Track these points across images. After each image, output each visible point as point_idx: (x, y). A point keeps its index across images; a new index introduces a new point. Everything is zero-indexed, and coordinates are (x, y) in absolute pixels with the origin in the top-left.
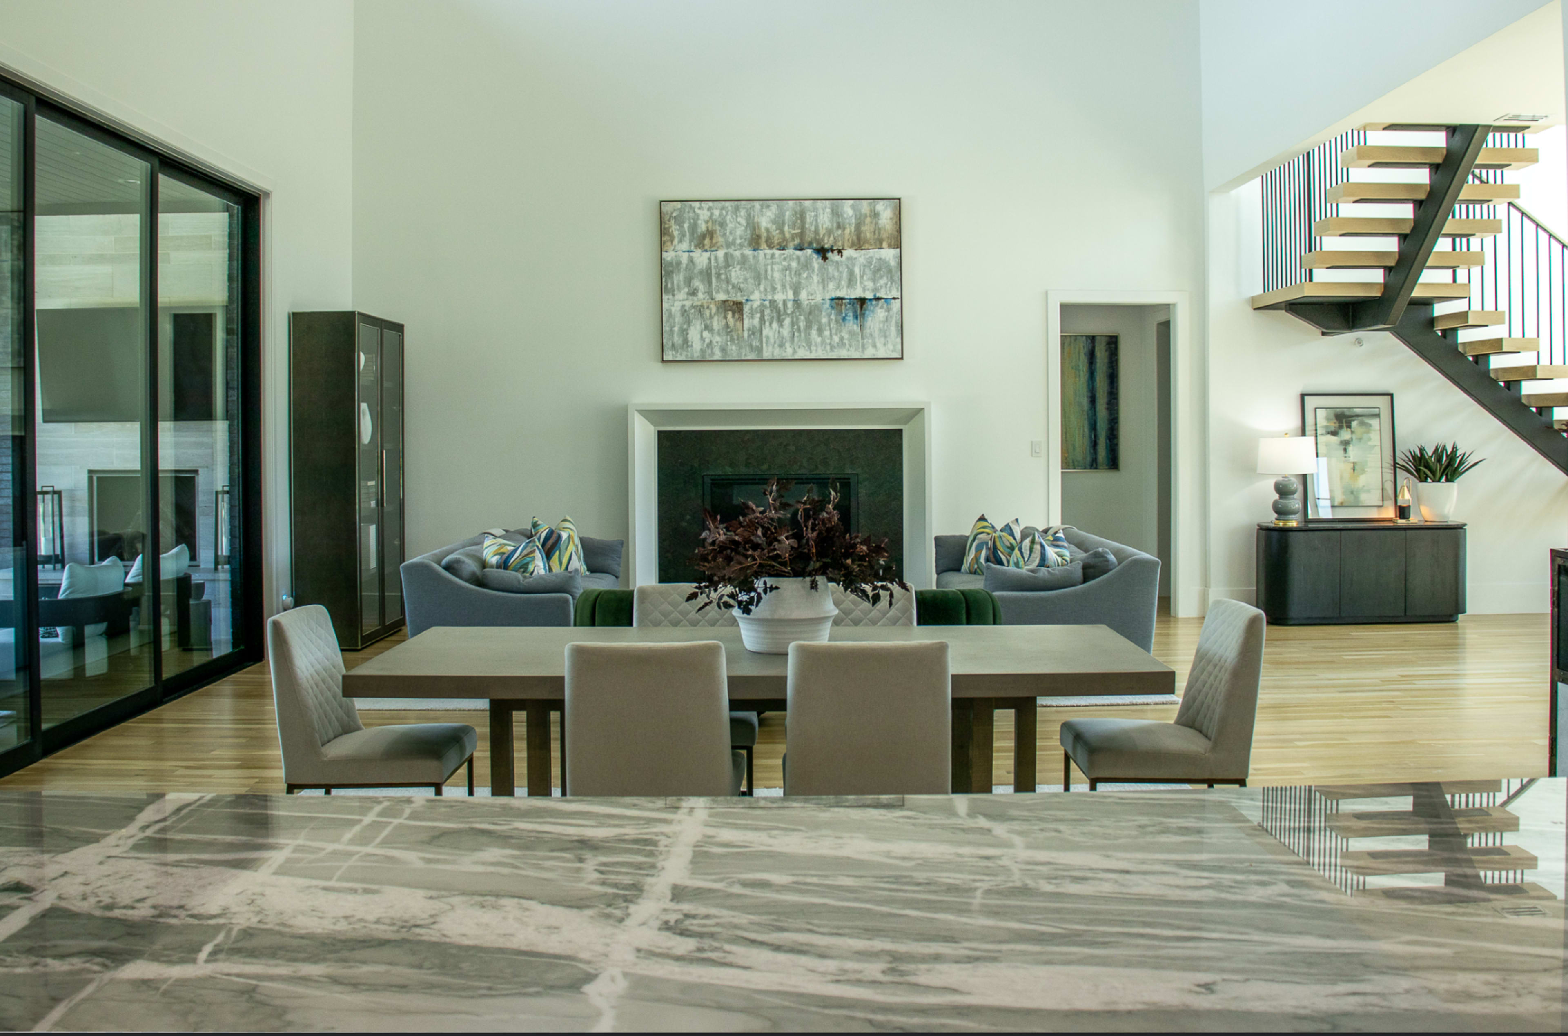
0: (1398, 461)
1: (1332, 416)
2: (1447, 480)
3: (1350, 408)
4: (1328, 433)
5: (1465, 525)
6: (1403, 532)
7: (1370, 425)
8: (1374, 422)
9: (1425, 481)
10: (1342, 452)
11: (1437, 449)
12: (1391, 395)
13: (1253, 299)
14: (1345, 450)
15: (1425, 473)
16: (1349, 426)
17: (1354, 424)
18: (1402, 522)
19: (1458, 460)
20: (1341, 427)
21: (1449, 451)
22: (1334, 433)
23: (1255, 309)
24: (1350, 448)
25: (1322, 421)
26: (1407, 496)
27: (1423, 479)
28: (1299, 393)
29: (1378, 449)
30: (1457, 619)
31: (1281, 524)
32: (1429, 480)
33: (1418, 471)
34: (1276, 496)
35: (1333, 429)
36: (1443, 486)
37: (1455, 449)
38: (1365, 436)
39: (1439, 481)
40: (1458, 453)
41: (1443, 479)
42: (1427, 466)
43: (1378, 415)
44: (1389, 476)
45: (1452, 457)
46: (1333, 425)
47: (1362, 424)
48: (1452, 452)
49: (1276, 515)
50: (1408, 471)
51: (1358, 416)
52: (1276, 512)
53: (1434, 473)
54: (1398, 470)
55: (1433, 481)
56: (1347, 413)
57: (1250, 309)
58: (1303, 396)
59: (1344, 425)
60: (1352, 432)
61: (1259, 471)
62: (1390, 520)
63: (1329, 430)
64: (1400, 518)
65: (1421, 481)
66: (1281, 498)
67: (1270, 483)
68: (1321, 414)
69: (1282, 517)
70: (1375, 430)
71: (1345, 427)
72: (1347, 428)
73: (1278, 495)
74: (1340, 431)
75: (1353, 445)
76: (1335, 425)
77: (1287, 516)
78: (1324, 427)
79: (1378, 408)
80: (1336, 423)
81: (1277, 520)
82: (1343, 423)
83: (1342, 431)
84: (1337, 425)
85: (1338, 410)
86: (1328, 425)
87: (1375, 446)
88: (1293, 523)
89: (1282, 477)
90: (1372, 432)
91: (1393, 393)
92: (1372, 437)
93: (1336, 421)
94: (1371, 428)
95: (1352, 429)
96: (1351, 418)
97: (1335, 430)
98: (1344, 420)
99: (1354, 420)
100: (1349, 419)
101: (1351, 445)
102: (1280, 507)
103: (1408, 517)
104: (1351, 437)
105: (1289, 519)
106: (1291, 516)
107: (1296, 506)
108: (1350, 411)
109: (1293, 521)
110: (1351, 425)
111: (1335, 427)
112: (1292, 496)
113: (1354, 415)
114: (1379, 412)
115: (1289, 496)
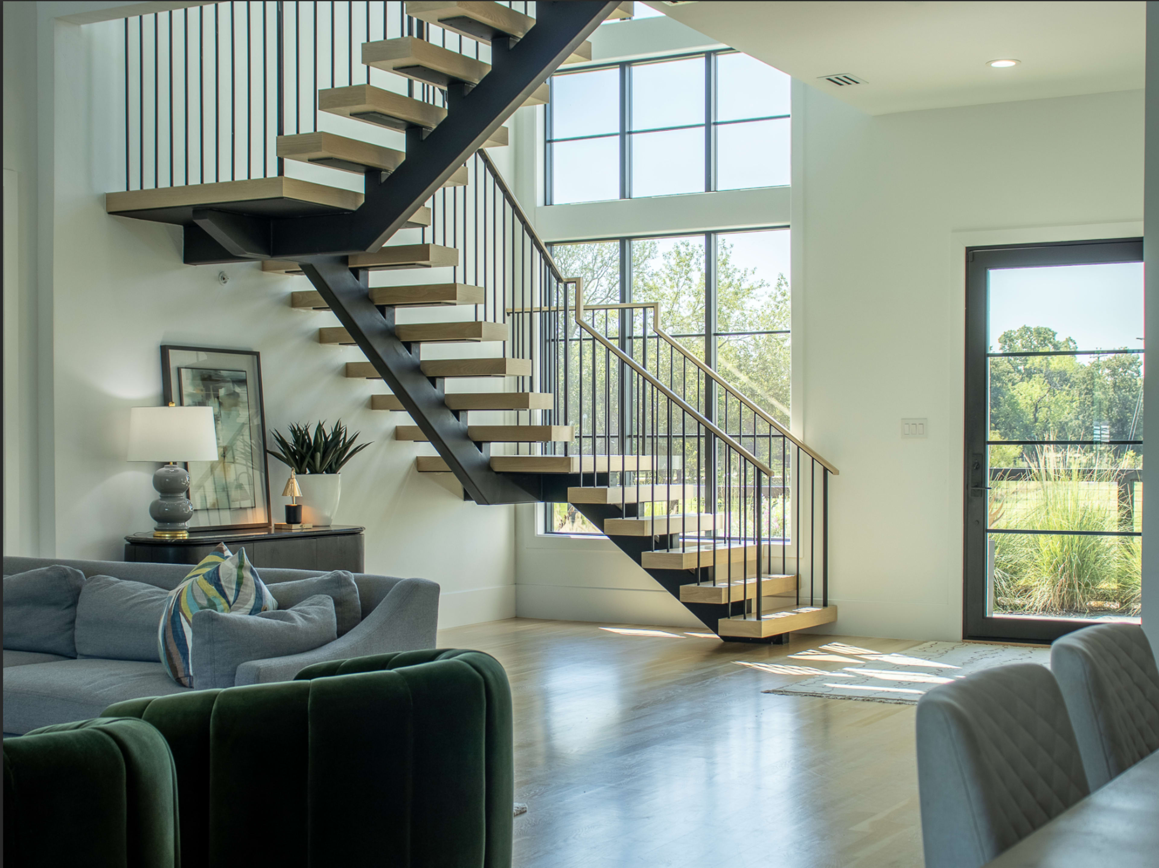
1: (197, 380)
3: (216, 370)
4: (195, 404)
5: (361, 528)
7: (238, 395)
8: (242, 392)
9: (305, 473)
12: (257, 354)
13: (109, 198)
16: (217, 395)
17: (222, 392)
18: (294, 528)
19: (343, 444)
20: (207, 395)
22: (202, 403)
23: (110, 213)
25: (187, 387)
26: (297, 492)
28: (159, 346)
29: (247, 428)
31: (167, 536)
32: (307, 472)
34: (157, 496)
35: (199, 397)
36: (325, 477)
38: (234, 410)
39: (319, 473)
41: (324, 472)
43: (244, 382)
46: (199, 391)
47: (230, 392)
49: (155, 524)
51: (224, 380)
52: (156, 518)
55: (313, 473)
56: (213, 375)
57: (103, 212)
58: (163, 349)
59: (212, 393)
60: (222, 403)
62: (281, 526)
63: (196, 400)
64: (292, 523)
66: (163, 498)
68: (186, 375)
70: (242, 402)
71: (212, 396)
72: (214, 398)
73: (159, 494)
74: (207, 401)
75: (222, 422)
76: (202, 393)
77: (177, 524)
78: (191, 395)
79: (245, 373)
80: (202, 390)
81: (156, 530)
82: (209, 391)
83: (209, 402)
84: (204, 393)
85: (204, 372)
86: (194, 392)
87: (244, 424)
88: (184, 535)
89: (166, 467)
90: (241, 405)
91: (259, 353)
92: (240, 412)
93: (202, 387)
94: (239, 400)
95: (220, 400)
96: (218, 383)
97: (202, 400)
98: (211, 387)
99: (221, 388)
100: (217, 385)
101: (220, 422)
102: (167, 511)
103: (300, 521)
104: (219, 411)
105: (179, 529)
106: (180, 524)
107: (189, 508)
108: (217, 374)
109: (184, 531)
110: (219, 394)
111: (202, 396)
112: (184, 493)
113: (221, 379)
114: (245, 378)
115: (178, 495)
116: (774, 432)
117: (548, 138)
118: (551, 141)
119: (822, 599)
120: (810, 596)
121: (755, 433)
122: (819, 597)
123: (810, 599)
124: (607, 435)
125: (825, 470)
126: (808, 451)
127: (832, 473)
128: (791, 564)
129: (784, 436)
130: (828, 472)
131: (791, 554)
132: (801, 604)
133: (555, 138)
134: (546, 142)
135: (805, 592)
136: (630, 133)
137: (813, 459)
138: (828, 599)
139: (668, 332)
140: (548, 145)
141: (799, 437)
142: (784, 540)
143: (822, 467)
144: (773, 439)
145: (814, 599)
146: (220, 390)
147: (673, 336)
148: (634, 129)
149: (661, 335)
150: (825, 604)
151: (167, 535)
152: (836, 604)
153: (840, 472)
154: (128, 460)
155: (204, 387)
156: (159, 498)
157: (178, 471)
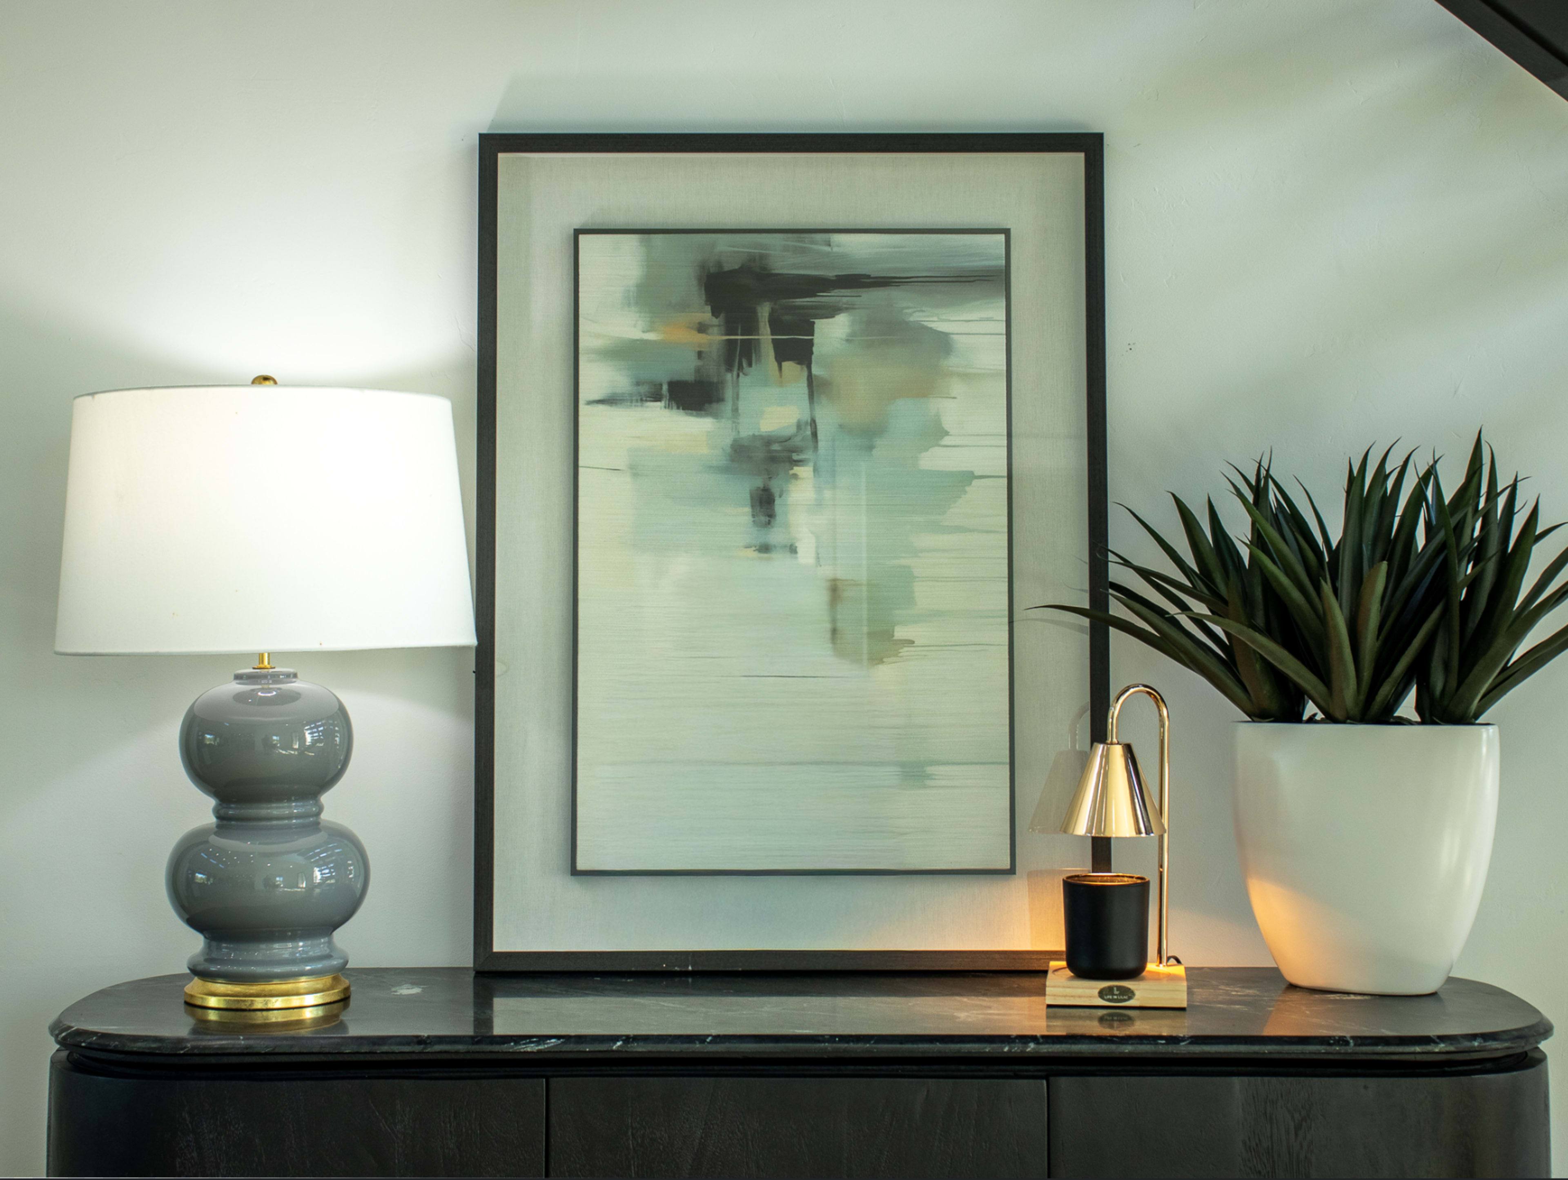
1: (684, 283)
2: (1431, 711)
4: (654, 397)
7: (942, 343)
8: (975, 328)
9: (1285, 714)
10: (740, 518)
14: (763, 503)
16: (797, 352)
17: (833, 334)
20: (739, 356)
22: (694, 395)
24: (799, 493)
25: (612, 321)
28: (477, 136)
29: (990, 498)
32: (1310, 711)
34: (198, 811)
35: (685, 366)
36: (1411, 739)
38: (907, 414)
41: (1407, 707)
43: (997, 281)
46: (685, 343)
47: (888, 334)
51: (856, 282)
52: (195, 922)
55: (1330, 719)
56: (786, 262)
58: (493, 149)
59: (765, 337)
60: (816, 388)
63: (663, 374)
64: (1075, 970)
65: (1259, 715)
66: (223, 821)
68: (612, 268)
69: (237, 957)
70: (966, 377)
71: (768, 352)
72: (781, 357)
73: (209, 803)
74: (730, 376)
75: (816, 470)
76: (703, 338)
78: (623, 353)
79: (1002, 237)
80: (702, 328)
82: (751, 327)
83: (745, 381)
84: (716, 338)
85: (723, 244)
86: (651, 336)
87: (969, 477)
88: (295, 1001)
89: (238, 677)
90: (957, 388)
91: (1099, 137)
92: (947, 423)
93: (706, 315)
94: (952, 362)
95: (815, 370)
96: (813, 295)
97: (698, 370)
98: (764, 311)
99: (831, 312)
100: (800, 301)
101: (804, 472)
102: (202, 885)
103: (1131, 964)
104: (806, 417)
105: (278, 970)
106: (282, 949)
107: (310, 877)
108: (803, 251)
109: (304, 983)
110: (811, 343)
111: (700, 354)
112: (326, 798)
113: (831, 274)
114: (1003, 262)
115: (265, 810)
146: (821, 326)
154: (60, 648)
155: (715, 313)
156: (210, 820)
157: (294, 697)
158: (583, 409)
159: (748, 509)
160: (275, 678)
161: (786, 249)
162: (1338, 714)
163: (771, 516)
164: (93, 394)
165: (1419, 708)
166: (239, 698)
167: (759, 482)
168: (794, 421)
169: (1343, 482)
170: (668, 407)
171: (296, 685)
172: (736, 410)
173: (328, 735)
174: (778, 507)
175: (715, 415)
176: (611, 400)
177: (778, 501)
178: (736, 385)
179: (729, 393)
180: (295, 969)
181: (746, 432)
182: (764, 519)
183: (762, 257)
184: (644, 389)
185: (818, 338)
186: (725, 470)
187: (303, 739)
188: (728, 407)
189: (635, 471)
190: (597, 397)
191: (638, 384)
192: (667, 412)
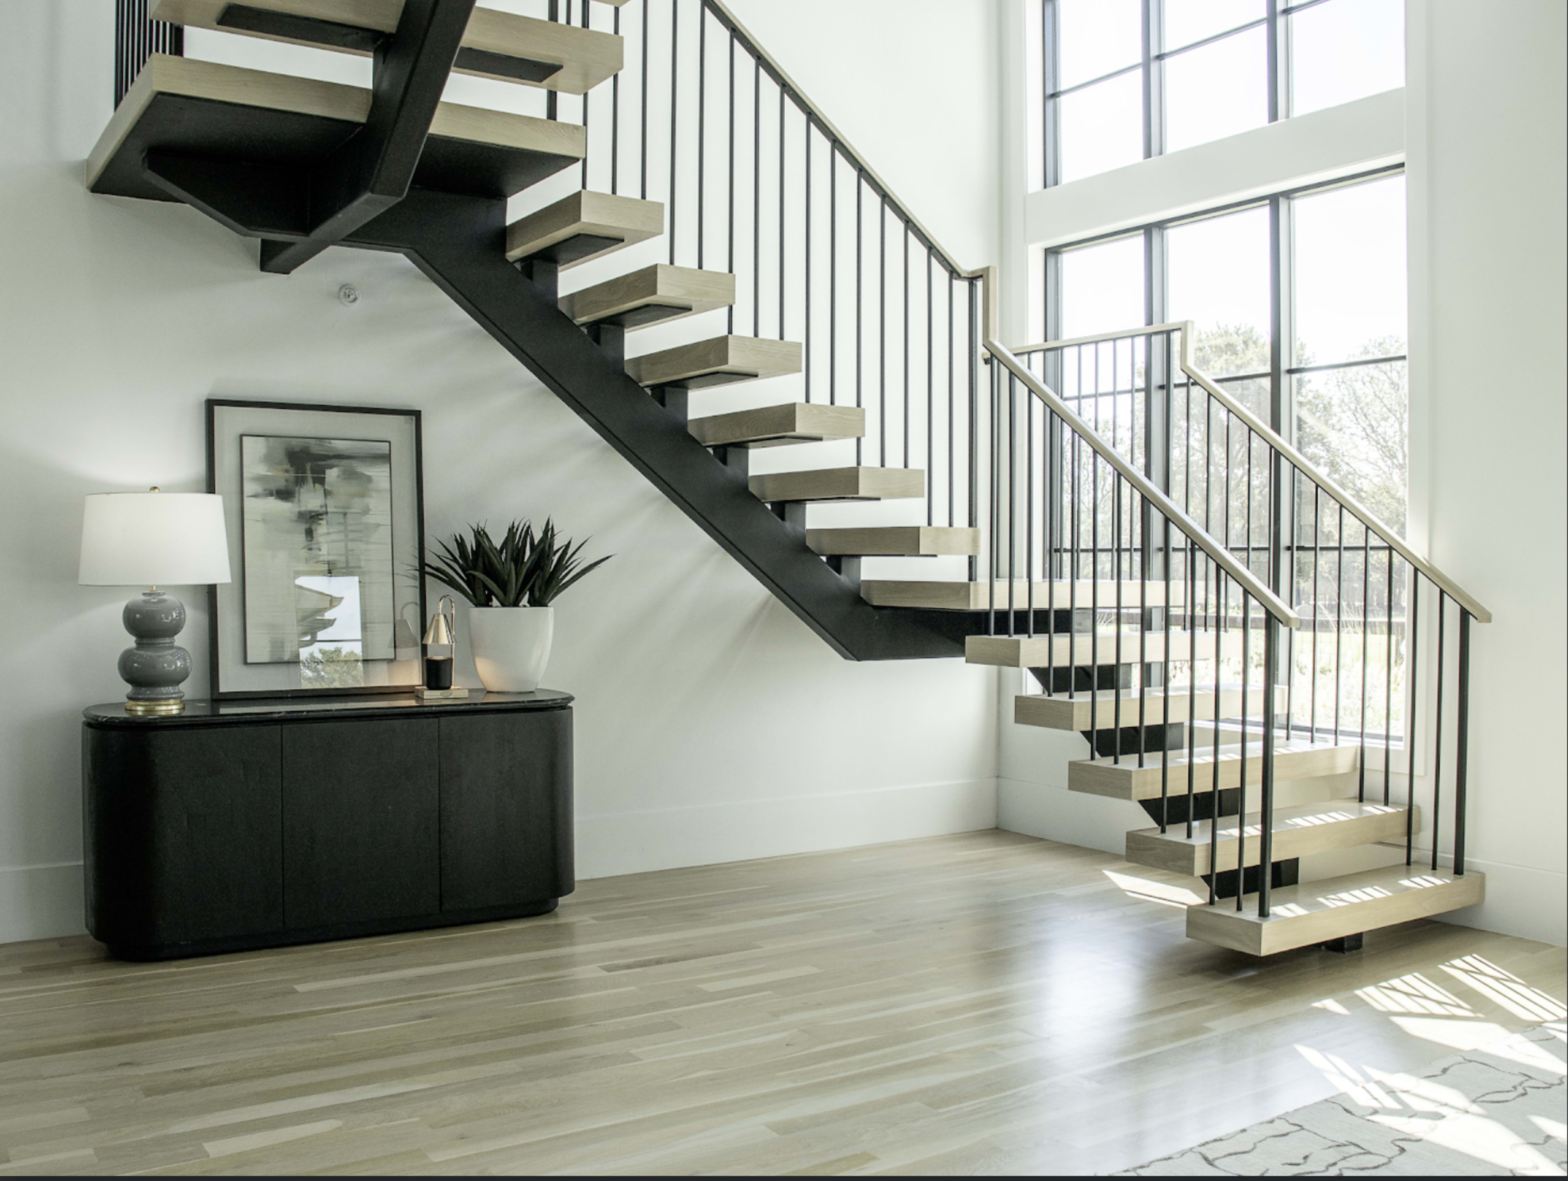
0: (430, 559)
1: (281, 455)
2: (534, 602)
3: (320, 438)
4: (271, 494)
5: (571, 699)
6: (433, 721)
7: (369, 479)
8: (378, 473)
9: (487, 603)
10: (301, 538)
11: (512, 531)
12: (416, 414)
14: (309, 533)
15: (486, 587)
16: (320, 480)
17: (332, 475)
18: (432, 697)
19: (555, 558)
20: (300, 481)
21: (538, 536)
22: (284, 494)
23: (94, 191)
24: (321, 529)
25: (255, 467)
26: (444, 639)
27: (484, 602)
28: (204, 399)
29: (385, 532)
30: (556, 905)
31: (140, 710)
32: (495, 602)
33: (471, 581)
34: (130, 641)
35: (281, 484)
36: (525, 612)
37: (549, 531)
38: (357, 504)
39: (516, 604)
40: (558, 543)
41: (525, 600)
42: (490, 571)
43: (386, 458)
44: (410, 594)
45: (544, 549)
46: (281, 476)
47: (351, 475)
48: (542, 541)
49: (128, 688)
50: (451, 583)
51: (340, 457)
52: (128, 681)
53: (503, 586)
54: (427, 577)
55: (503, 605)
56: (316, 449)
57: (81, 190)
58: (211, 404)
59: (309, 475)
60: (327, 493)
61: (85, 578)
62: (409, 691)
63: (273, 486)
64: (430, 688)
65: (478, 605)
66: (140, 645)
67: (115, 611)
68: (254, 449)
69: (148, 692)
70: (378, 491)
71: (310, 481)
72: (314, 483)
73: (134, 639)
74: (297, 489)
75: (327, 522)
76: (286, 475)
77: (158, 689)
78: (259, 479)
79: (388, 444)
80: (287, 471)
81: (130, 698)
82: (304, 472)
83: (302, 490)
84: (292, 475)
85: (294, 442)
86: (269, 474)
87: (378, 525)
88: (170, 708)
89: (144, 594)
90: (374, 494)
91: (420, 412)
92: (371, 506)
93: (288, 466)
94: (371, 486)
95: (326, 487)
96: (325, 461)
97: (286, 486)
98: (308, 466)
99: (331, 467)
100: (320, 463)
101: (323, 522)
102: (136, 668)
103: (448, 685)
104: (324, 504)
105: (164, 697)
106: (164, 690)
107: (176, 664)
108: (322, 446)
109: (172, 701)
110: (325, 478)
111: (287, 481)
112: (176, 637)
113: (331, 454)
114: (388, 452)
115: (161, 641)
116: (1374, 541)
117: (1050, 91)
118: (1054, 95)
119: (1453, 856)
120: (1431, 847)
121: (1340, 543)
122: (1447, 854)
123: (1431, 853)
124: (1116, 546)
125: (1465, 615)
126: (1434, 576)
127: (1476, 619)
128: (1399, 787)
129: (1390, 548)
130: (1471, 616)
131: (1399, 766)
132: (1416, 862)
133: (1062, 87)
134: (1045, 98)
135: (1423, 840)
136: (1160, 57)
137: (1442, 592)
138: (1466, 858)
139: (1207, 376)
140: (1050, 103)
141: (1420, 552)
142: (1387, 737)
143: (1459, 607)
144: (1371, 553)
145: (1439, 854)
146: (328, 471)
147: (1218, 381)
148: (1167, 49)
149: (1198, 381)
150: (1459, 870)
151: (139, 708)
152: (1482, 870)
153: (1493, 620)
154: (81, 582)
155: (291, 466)
156: (134, 645)
157: (164, 601)
158: (246, 500)
159: (304, 535)
160: (159, 594)
161: (316, 444)
162: (506, 604)
163: (312, 537)
164: (108, 493)
165: (529, 602)
166: (145, 601)
167: (308, 526)
168: (319, 505)
169: (507, 530)
170: (276, 499)
171: (165, 597)
172: (299, 501)
173: (180, 614)
174: (314, 535)
175: (292, 502)
176: (255, 496)
177: (314, 533)
178: (299, 490)
179: (297, 495)
180: (170, 696)
181: (303, 509)
182: (309, 539)
183: (308, 447)
184: (267, 492)
185: (327, 476)
186: (297, 521)
187: (172, 616)
188: (296, 500)
189: (264, 521)
190: (250, 494)
191: (265, 490)
192: (275, 501)
